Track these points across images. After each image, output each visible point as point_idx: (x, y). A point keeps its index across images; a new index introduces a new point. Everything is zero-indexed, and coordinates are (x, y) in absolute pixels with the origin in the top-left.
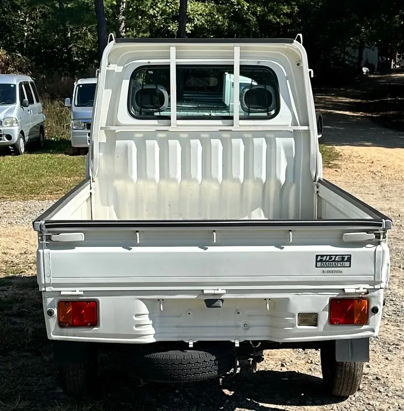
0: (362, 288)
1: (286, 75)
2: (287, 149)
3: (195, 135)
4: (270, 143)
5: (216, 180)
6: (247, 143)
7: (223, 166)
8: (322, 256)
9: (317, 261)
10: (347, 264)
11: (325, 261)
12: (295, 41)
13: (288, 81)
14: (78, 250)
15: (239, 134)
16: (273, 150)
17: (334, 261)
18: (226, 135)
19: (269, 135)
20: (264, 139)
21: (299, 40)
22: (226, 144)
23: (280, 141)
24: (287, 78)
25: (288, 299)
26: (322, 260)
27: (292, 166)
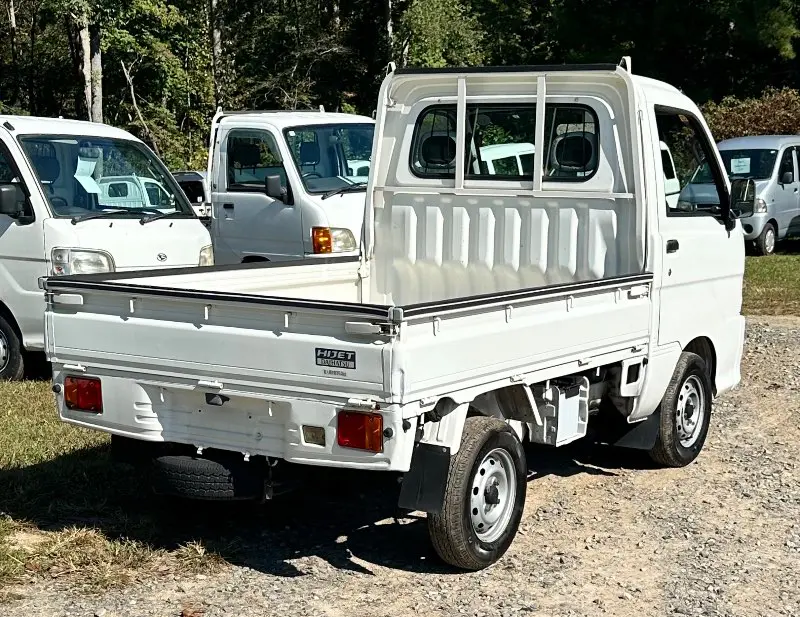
0: (370, 400)
1: (613, 117)
2: (606, 227)
3: (486, 201)
4: (583, 216)
5: (511, 267)
6: (553, 215)
7: (521, 246)
8: (323, 350)
9: (317, 357)
10: (351, 364)
11: (326, 357)
12: (619, 67)
13: (615, 127)
14: (80, 315)
15: (541, 203)
16: (586, 227)
17: (336, 358)
18: (525, 203)
19: (581, 205)
20: (574, 211)
21: (625, 66)
22: (525, 215)
23: (594, 214)
24: (614, 122)
25: (289, 404)
26: (323, 355)
27: (614, 251)
